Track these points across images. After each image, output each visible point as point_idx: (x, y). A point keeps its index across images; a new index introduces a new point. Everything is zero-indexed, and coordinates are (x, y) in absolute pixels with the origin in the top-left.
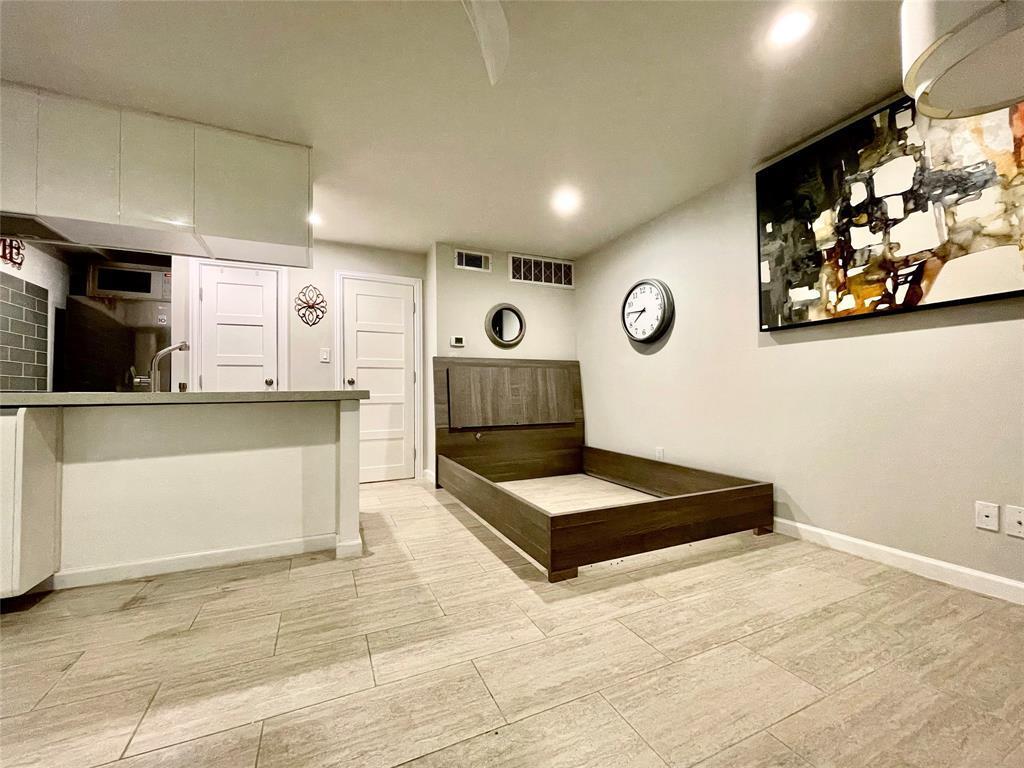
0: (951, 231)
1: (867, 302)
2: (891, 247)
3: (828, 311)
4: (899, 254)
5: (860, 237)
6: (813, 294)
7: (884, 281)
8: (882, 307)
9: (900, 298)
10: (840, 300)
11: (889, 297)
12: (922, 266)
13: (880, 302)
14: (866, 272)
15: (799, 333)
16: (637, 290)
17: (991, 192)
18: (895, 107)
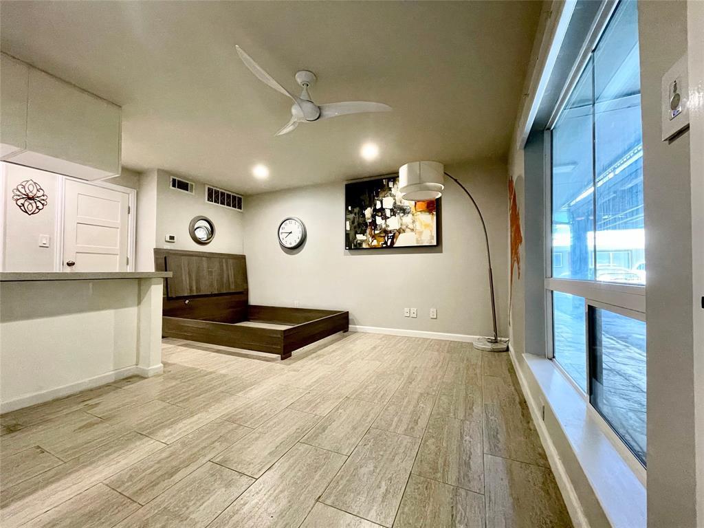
0: (401, 225)
1: (380, 243)
2: (387, 226)
3: (369, 245)
4: (389, 229)
5: (379, 220)
6: (364, 238)
7: (384, 237)
8: (384, 246)
9: (389, 244)
10: (373, 241)
11: (386, 243)
12: (394, 234)
13: (384, 244)
14: (380, 233)
15: (360, 251)
16: (287, 222)
17: (410, 215)
18: (389, 180)
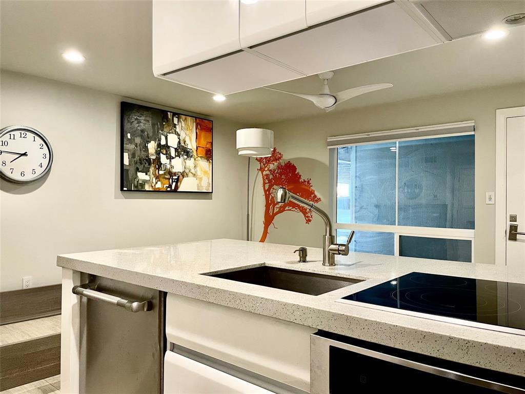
0: (185, 168)
1: (165, 186)
2: (172, 167)
3: (152, 187)
4: (174, 170)
5: (164, 159)
6: (147, 178)
7: (169, 179)
8: (169, 189)
9: (173, 188)
10: (157, 183)
11: (170, 186)
13: (168, 187)
14: (165, 174)
16: (15, 132)
17: (192, 159)
18: (174, 114)
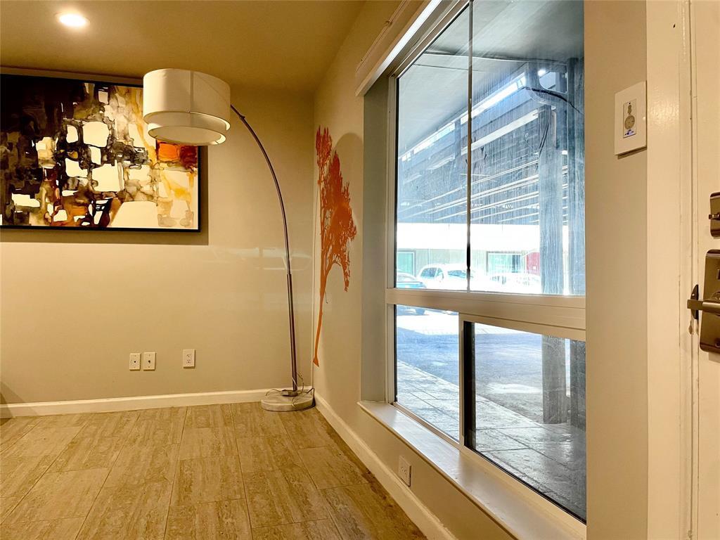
0: (126, 183)
1: (76, 218)
2: (93, 183)
3: (46, 219)
4: (97, 189)
5: (72, 168)
6: (34, 203)
7: (87, 205)
8: (85, 224)
9: (97, 220)
10: (56, 213)
11: (89, 218)
12: (110, 201)
13: (84, 220)
14: (76, 196)
15: (22, 234)
17: (146, 168)
18: (99, 86)
